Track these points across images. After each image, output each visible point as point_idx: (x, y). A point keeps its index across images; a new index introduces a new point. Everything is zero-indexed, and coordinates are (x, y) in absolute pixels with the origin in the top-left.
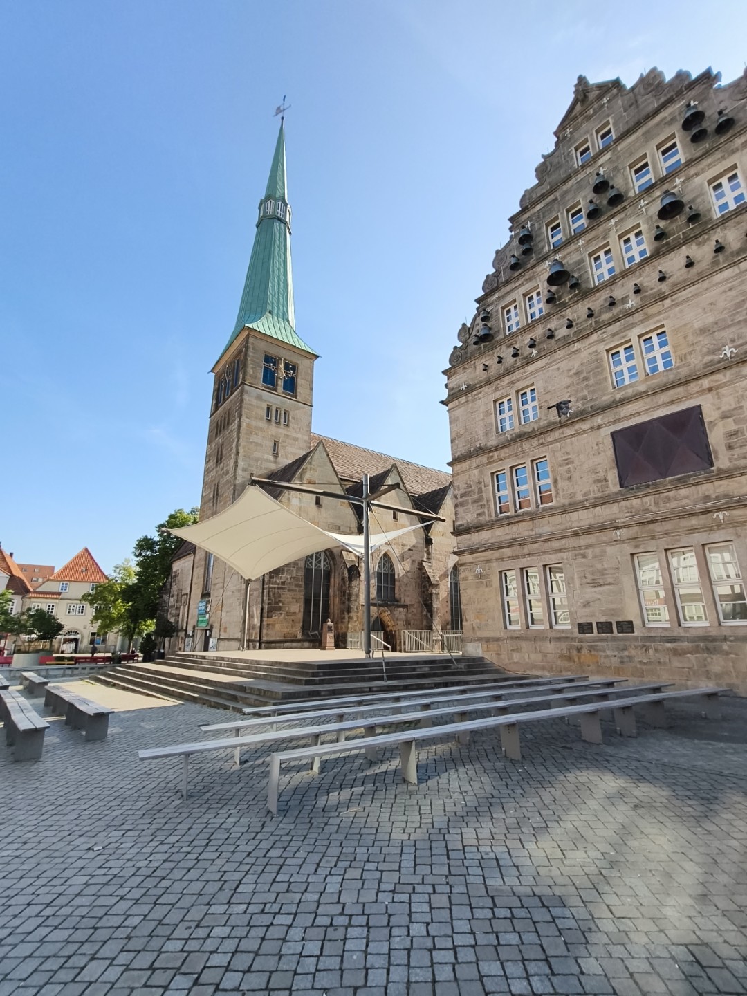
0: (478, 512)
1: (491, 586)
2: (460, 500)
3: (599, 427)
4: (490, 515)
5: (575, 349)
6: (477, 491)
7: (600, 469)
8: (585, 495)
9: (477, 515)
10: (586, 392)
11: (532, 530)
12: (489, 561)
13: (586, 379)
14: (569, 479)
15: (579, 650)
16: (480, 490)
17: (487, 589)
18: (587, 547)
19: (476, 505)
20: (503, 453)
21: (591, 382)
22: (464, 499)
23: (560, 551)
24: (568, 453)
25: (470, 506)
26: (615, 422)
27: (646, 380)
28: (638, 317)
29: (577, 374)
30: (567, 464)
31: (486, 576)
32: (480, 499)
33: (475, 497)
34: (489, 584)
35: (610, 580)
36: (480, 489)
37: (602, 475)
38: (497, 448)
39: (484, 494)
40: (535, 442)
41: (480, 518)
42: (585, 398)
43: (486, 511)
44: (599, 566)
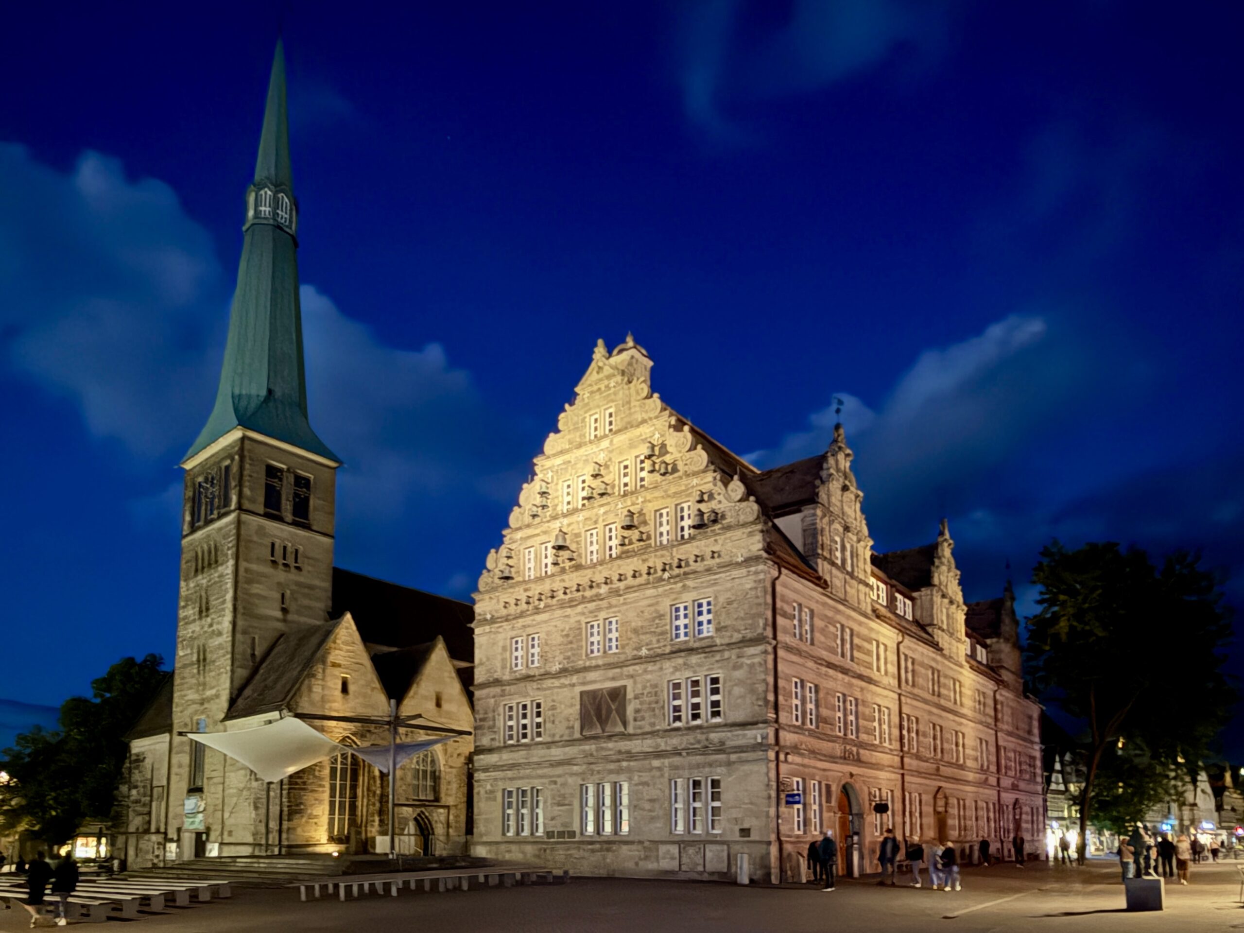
0: (492, 737)
1: (496, 801)
2: (479, 724)
3: (573, 685)
4: (500, 742)
5: (567, 614)
6: (491, 718)
7: (571, 719)
8: (562, 736)
9: (491, 739)
10: (569, 654)
11: (526, 759)
12: (496, 780)
13: (571, 642)
14: (553, 722)
15: (545, 850)
16: (494, 720)
17: (493, 803)
18: (559, 776)
19: (490, 731)
20: (512, 688)
21: (574, 646)
22: (482, 723)
23: (541, 777)
24: (553, 701)
25: (486, 731)
26: (583, 684)
27: (603, 657)
28: (604, 603)
29: (567, 636)
30: (553, 709)
31: (493, 792)
32: (494, 726)
33: (490, 723)
36: (494, 717)
37: (571, 723)
38: (510, 683)
39: (496, 722)
40: (535, 685)
41: (493, 743)
42: (569, 658)
44: (563, 792)
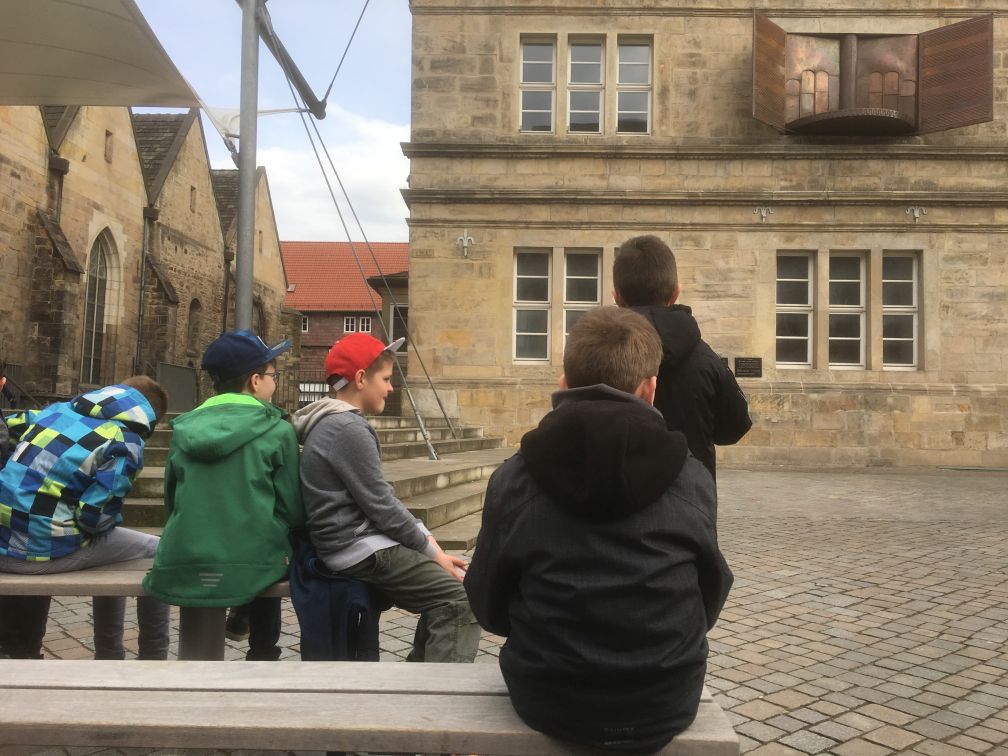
0: (478, 113)
1: (490, 275)
2: (428, 73)
4: (508, 128)
6: (478, 64)
9: (476, 119)
14: (692, 94)
16: (487, 66)
17: (481, 282)
19: (472, 95)
22: (441, 74)
24: (697, 43)
25: (456, 94)
30: (692, 65)
31: (484, 254)
32: (484, 85)
33: (475, 76)
34: (486, 271)
35: (736, 289)
36: (488, 63)
39: (498, 77)
41: (480, 128)
43: (498, 114)
44: (721, 264)
